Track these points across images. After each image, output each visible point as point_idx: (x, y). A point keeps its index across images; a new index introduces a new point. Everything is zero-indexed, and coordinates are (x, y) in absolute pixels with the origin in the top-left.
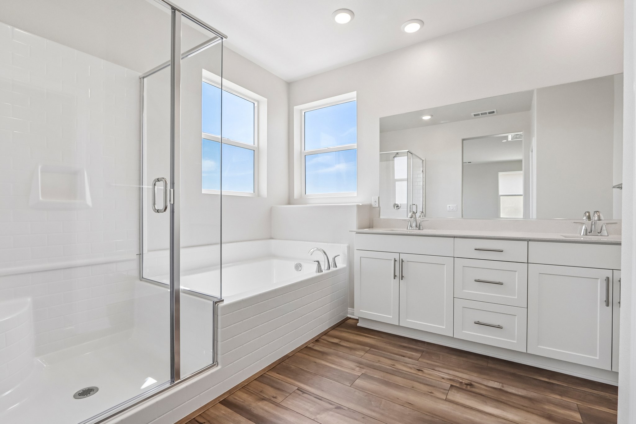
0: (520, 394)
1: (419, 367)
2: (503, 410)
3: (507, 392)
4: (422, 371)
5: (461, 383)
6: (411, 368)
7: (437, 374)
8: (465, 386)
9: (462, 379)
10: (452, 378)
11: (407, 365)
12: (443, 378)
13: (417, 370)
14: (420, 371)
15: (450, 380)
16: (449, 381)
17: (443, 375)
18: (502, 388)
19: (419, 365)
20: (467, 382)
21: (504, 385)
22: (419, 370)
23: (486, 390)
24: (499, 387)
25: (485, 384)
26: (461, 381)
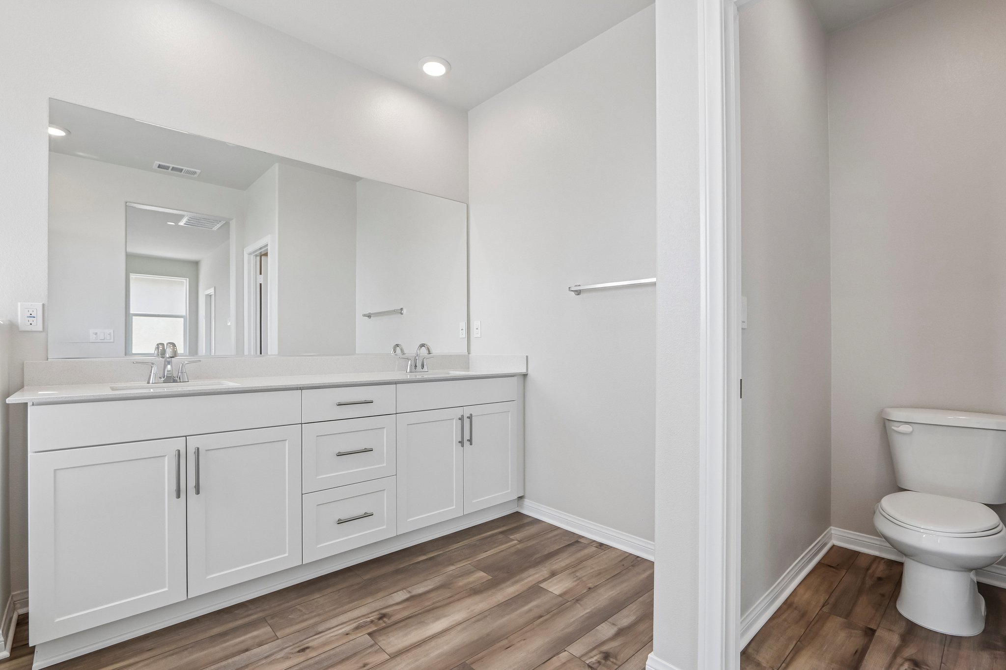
0: (430, 587)
1: (296, 645)
2: (445, 616)
3: (420, 595)
4: (308, 648)
5: (372, 622)
6: (286, 658)
7: (332, 635)
8: (381, 621)
9: (366, 617)
10: (355, 625)
11: (273, 657)
12: (347, 634)
13: (299, 652)
14: (308, 651)
15: (357, 628)
16: (358, 631)
17: (341, 629)
18: (411, 594)
19: (291, 644)
20: (374, 616)
21: (409, 589)
22: (303, 650)
23: (404, 608)
24: (408, 595)
25: (394, 602)
26: (368, 620)
